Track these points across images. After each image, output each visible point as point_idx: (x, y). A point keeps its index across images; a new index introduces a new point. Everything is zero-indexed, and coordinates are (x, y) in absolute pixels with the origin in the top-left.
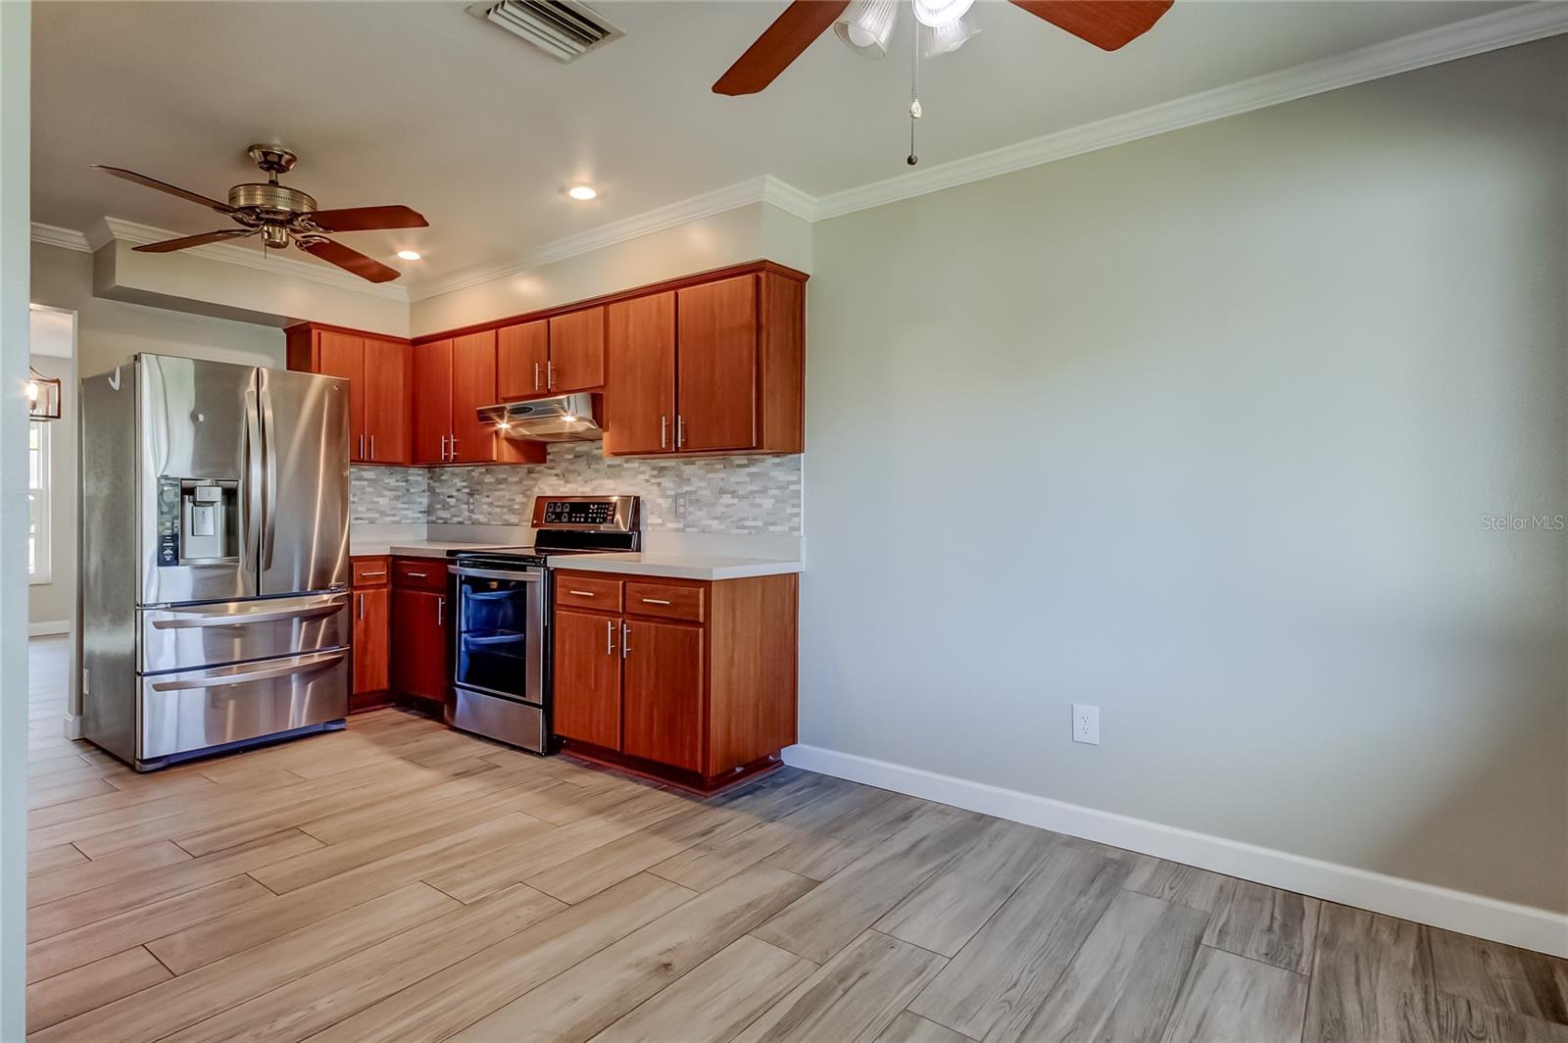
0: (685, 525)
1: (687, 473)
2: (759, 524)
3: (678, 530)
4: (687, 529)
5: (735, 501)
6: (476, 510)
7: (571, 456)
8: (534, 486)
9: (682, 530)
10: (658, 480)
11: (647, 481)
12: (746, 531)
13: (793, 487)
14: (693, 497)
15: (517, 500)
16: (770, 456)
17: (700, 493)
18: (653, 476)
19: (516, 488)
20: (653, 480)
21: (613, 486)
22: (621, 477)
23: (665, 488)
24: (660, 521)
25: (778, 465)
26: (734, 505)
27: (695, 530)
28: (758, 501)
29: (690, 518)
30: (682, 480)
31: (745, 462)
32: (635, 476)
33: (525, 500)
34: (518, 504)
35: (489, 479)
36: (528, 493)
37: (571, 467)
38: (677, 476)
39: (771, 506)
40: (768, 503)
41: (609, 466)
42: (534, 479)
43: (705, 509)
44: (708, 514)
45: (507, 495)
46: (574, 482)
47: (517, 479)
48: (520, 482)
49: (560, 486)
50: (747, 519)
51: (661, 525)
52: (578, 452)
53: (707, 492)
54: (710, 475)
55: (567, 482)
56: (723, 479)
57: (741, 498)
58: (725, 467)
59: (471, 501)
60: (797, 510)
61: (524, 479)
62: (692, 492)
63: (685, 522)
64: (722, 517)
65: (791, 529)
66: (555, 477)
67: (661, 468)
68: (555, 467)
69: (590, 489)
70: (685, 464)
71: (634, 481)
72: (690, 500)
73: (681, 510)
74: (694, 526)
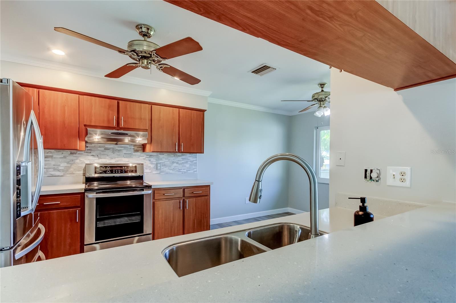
0: (160, 172)
1: (161, 157)
2: (185, 171)
3: (157, 174)
4: (161, 173)
5: (178, 165)
7: (103, 149)
8: (77, 159)
9: (159, 174)
10: (150, 159)
12: (181, 173)
13: (194, 162)
14: (163, 164)
17: (165, 163)
18: (147, 158)
19: (61, 160)
20: (147, 159)
21: (127, 160)
22: (132, 157)
23: (152, 161)
24: (150, 171)
25: (191, 156)
26: (178, 166)
27: (164, 173)
28: (185, 165)
29: (162, 170)
31: (181, 155)
32: (139, 157)
33: (69, 165)
34: (62, 167)
36: (70, 162)
37: (102, 153)
38: (157, 158)
40: (188, 166)
41: (125, 154)
42: (76, 157)
43: (167, 167)
44: (169, 168)
45: (53, 163)
46: (105, 159)
47: (62, 156)
48: (65, 157)
49: (96, 160)
50: (182, 169)
51: (151, 172)
52: (106, 147)
53: (169, 163)
54: (169, 158)
55: (99, 158)
56: (174, 159)
57: (179, 164)
58: (174, 156)
60: (196, 167)
61: (67, 156)
62: (163, 162)
63: (160, 171)
64: (173, 169)
65: (194, 172)
66: (92, 156)
67: (151, 155)
68: (92, 152)
69: (114, 161)
70: (160, 155)
71: (138, 159)
72: (162, 165)
73: (159, 168)
74: (164, 172)
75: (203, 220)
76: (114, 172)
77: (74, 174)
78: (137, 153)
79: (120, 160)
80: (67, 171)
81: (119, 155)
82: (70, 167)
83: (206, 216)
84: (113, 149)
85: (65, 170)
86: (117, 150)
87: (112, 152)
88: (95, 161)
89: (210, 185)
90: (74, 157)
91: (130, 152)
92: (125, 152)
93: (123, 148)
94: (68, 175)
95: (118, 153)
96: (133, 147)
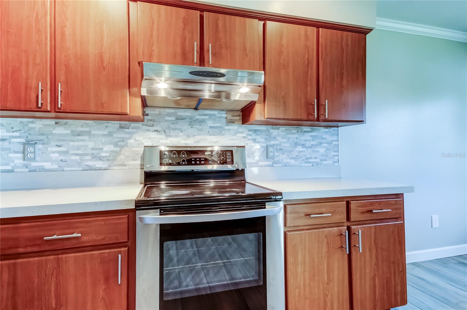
0: (273, 163)
2: (318, 160)
3: (269, 166)
4: (275, 165)
5: (304, 149)
6: (38, 158)
7: (174, 119)
8: (130, 138)
9: (272, 166)
10: (255, 137)
11: (245, 137)
12: (311, 165)
13: (334, 143)
14: (279, 147)
15: (105, 149)
16: (323, 128)
17: (282, 145)
18: (250, 135)
19: (104, 139)
20: (249, 137)
21: (216, 140)
22: (224, 135)
23: (259, 142)
24: (256, 161)
25: (327, 133)
27: (280, 165)
28: (317, 149)
29: (276, 159)
30: (269, 137)
31: (309, 130)
32: (235, 134)
33: (117, 149)
34: (107, 152)
35: (60, 130)
36: (120, 143)
37: (172, 126)
38: (268, 135)
39: (324, 152)
40: (322, 150)
41: (211, 127)
42: (129, 133)
43: (286, 153)
44: (288, 156)
45: (91, 145)
46: (177, 136)
47: (106, 132)
48: (110, 134)
49: (162, 139)
50: (311, 158)
52: (178, 116)
53: (288, 145)
54: (289, 136)
55: (168, 136)
56: (297, 138)
57: (307, 148)
58: (298, 132)
59: (30, 149)
60: (337, 153)
61: (115, 132)
62: (277, 145)
63: (273, 161)
64: (296, 158)
65: (334, 162)
66: (155, 133)
67: (256, 130)
68: (154, 125)
69: (193, 142)
70: (273, 129)
71: (234, 137)
72: (276, 149)
73: (271, 154)
74: (280, 163)
75: (393, 278)
76: (193, 162)
77: (125, 165)
78: (232, 125)
79: (203, 140)
80: (114, 160)
81: (201, 130)
82: (118, 153)
83: (401, 270)
84: (191, 118)
85: (111, 158)
86: (198, 119)
87: (189, 125)
88: (160, 141)
89: (403, 194)
90: (126, 133)
91: (220, 125)
92: (210, 123)
93: (207, 117)
94: (115, 168)
95: (199, 127)
96: (224, 115)
